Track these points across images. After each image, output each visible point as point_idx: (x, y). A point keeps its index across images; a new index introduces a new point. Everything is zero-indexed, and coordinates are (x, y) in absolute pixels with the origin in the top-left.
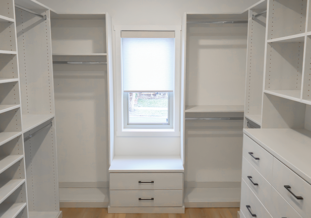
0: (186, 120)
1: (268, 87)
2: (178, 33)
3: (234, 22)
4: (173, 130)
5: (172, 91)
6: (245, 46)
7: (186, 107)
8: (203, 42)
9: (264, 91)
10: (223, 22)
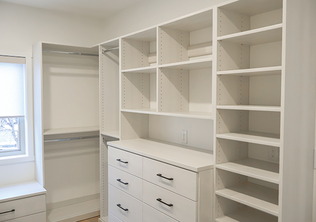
0: (44, 143)
1: (124, 107)
2: (29, 60)
3: (81, 54)
4: (27, 155)
5: (24, 116)
6: (97, 76)
7: (44, 130)
8: (53, 70)
9: (121, 110)
10: (67, 53)
